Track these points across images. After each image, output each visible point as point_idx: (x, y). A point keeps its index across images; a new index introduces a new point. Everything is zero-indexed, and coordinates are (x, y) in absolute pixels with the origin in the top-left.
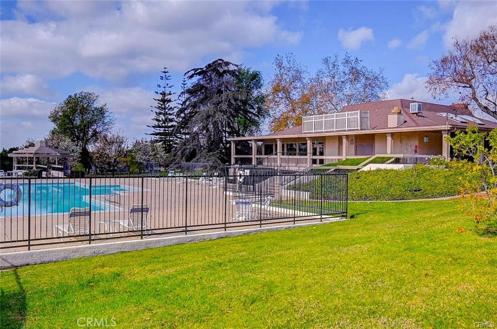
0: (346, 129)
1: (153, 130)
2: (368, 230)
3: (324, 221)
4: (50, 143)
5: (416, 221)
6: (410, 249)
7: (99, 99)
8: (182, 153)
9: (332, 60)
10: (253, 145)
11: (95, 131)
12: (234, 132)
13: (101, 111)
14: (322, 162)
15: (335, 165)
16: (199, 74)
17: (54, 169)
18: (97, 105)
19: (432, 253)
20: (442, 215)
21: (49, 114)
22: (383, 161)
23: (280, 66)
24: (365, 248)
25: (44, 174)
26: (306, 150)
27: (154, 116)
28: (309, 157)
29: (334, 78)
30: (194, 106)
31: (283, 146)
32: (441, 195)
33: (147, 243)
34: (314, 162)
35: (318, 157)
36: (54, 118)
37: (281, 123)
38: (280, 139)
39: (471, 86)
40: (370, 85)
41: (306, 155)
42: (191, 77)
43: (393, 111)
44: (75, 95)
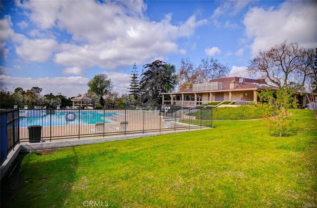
0: (212, 90)
1: (130, 90)
2: (221, 133)
3: (202, 129)
4: (88, 95)
5: (243, 129)
6: (240, 141)
7: (108, 77)
8: (142, 99)
9: (206, 60)
10: (172, 96)
11: (106, 90)
12: (163, 91)
13: (108, 82)
14: (201, 103)
15: (207, 105)
16: (149, 66)
17: (89, 106)
18: (107, 79)
19: (250, 143)
20: (254, 127)
21: (87, 83)
22: (227, 103)
23: (183, 63)
24: (220, 140)
25: (85, 108)
26: (194, 98)
27: (130, 84)
28: (195, 101)
29: (206, 68)
30: (147, 80)
31: (184, 97)
32: (253, 118)
33: (127, 137)
35: (199, 102)
36: (89, 85)
37: (183, 87)
38: (183, 94)
39: (267, 71)
40: (222, 71)
41: (194, 100)
42: (146, 68)
43: (232, 82)
44: (98, 75)
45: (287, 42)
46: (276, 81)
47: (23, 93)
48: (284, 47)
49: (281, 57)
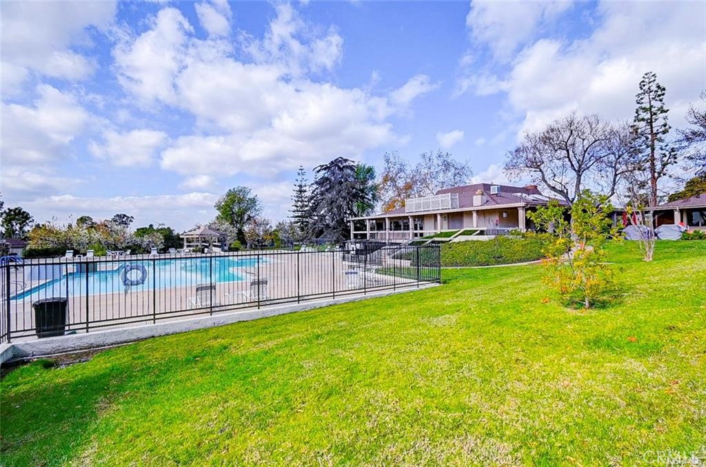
0: (431, 209)
1: (292, 214)
3: (421, 287)
4: (213, 226)
5: (501, 288)
7: (252, 191)
8: (313, 231)
9: (428, 155)
10: (368, 224)
11: (249, 216)
12: (353, 214)
13: (253, 201)
14: (421, 235)
15: (432, 237)
16: (325, 169)
17: (215, 246)
18: (250, 196)
20: (523, 281)
21: (214, 204)
22: (470, 233)
23: (388, 161)
24: (454, 318)
25: (206, 250)
26: (408, 226)
27: (294, 203)
28: (411, 231)
29: (430, 168)
30: (322, 194)
31: (391, 223)
32: (520, 261)
33: (263, 312)
34: (416, 235)
35: (419, 231)
36: (219, 207)
37: (390, 206)
38: (388, 218)
39: (541, 171)
40: (458, 173)
41: (408, 229)
42: (318, 171)
43: (477, 193)
44: (234, 189)
45: (577, 114)
46: (558, 189)
47: (93, 226)
48: (571, 124)
49: (566, 143)
